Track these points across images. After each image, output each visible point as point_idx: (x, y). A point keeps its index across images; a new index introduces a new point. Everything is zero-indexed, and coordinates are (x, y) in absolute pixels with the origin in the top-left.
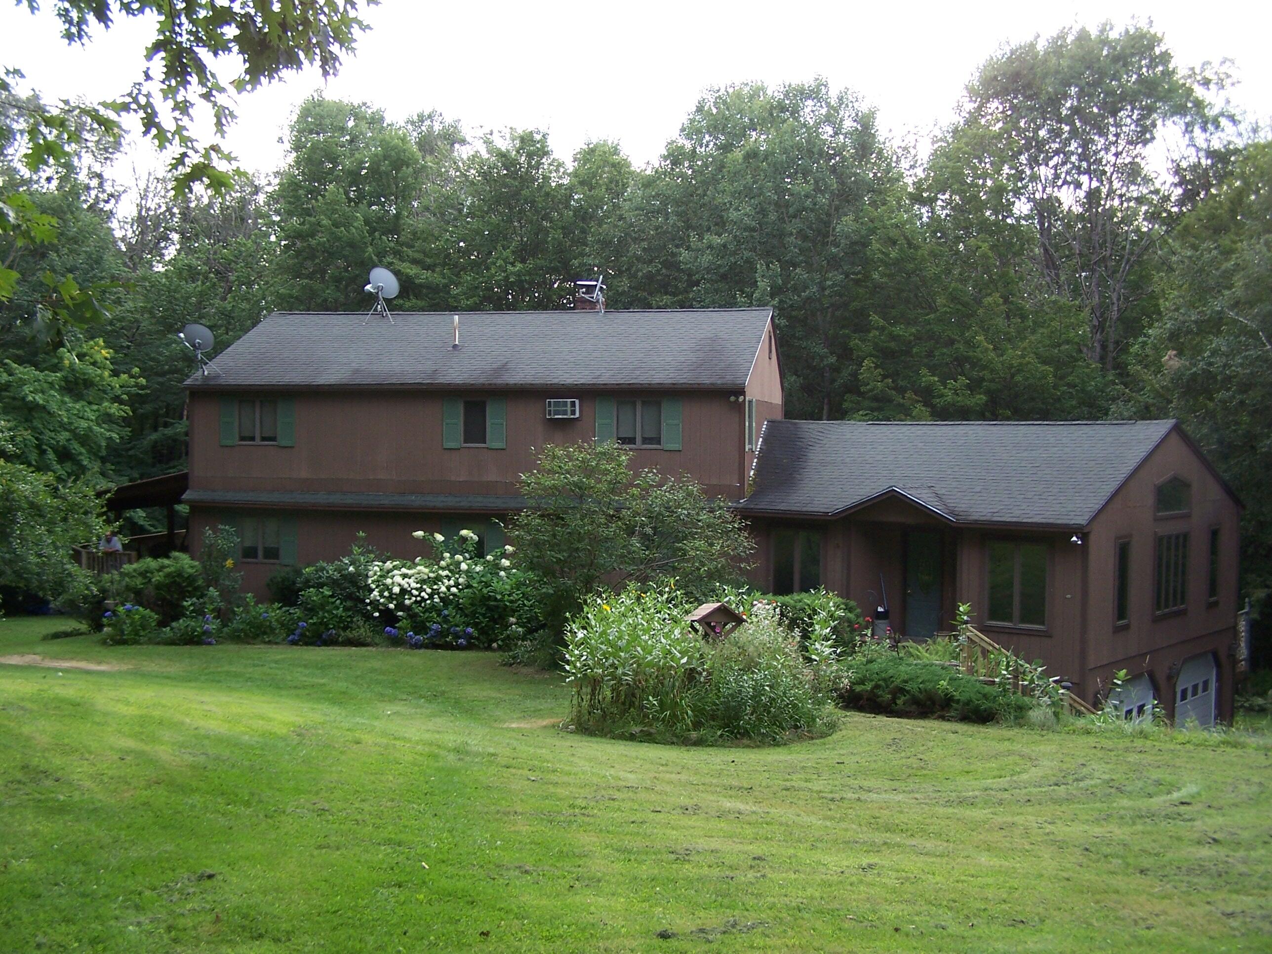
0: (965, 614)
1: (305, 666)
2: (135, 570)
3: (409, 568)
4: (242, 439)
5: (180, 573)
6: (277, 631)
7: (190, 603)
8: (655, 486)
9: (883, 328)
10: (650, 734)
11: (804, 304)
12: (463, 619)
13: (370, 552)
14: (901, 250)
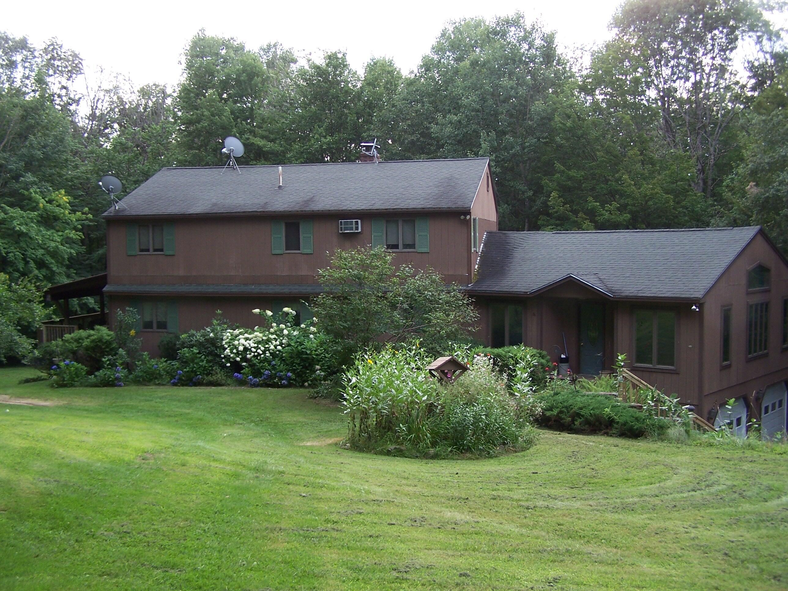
0: (622, 361)
1: (179, 401)
2: (72, 338)
3: (250, 334)
4: (142, 250)
5: (100, 340)
6: (164, 377)
7: (106, 359)
8: (409, 277)
9: (563, 172)
10: (401, 451)
11: (512, 158)
12: (285, 367)
13: (225, 323)
14: (574, 121)
